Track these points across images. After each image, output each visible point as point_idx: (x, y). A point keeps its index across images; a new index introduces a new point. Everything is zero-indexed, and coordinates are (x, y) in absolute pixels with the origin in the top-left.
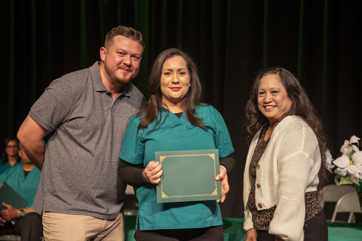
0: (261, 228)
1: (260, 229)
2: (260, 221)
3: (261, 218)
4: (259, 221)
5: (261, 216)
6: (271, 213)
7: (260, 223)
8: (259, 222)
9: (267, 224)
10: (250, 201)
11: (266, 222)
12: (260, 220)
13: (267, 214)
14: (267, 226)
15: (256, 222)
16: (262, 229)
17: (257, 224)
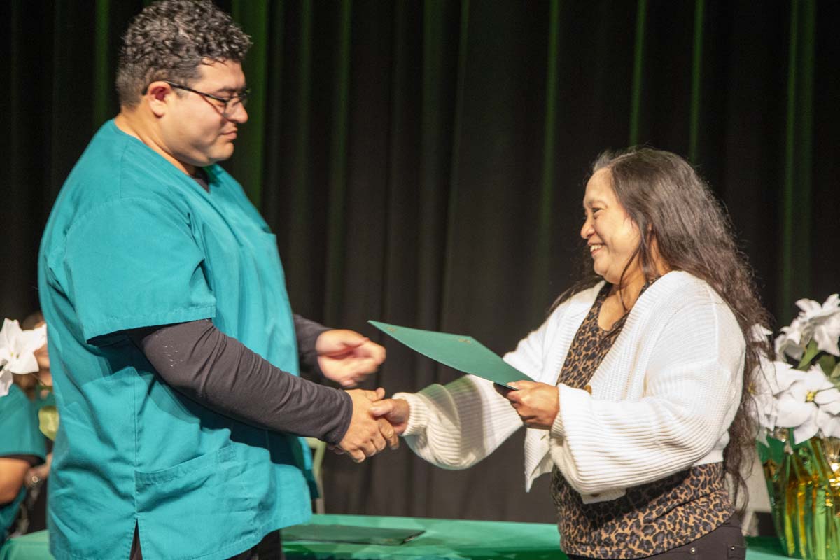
0: (580, 551)
1: (577, 554)
2: (578, 532)
3: (581, 525)
4: (576, 532)
5: (580, 520)
6: (607, 514)
7: (578, 538)
8: (575, 534)
9: (596, 543)
10: (558, 481)
11: (595, 536)
12: (579, 529)
13: (598, 515)
14: (595, 546)
15: (570, 535)
16: (582, 553)
17: (569, 540)
